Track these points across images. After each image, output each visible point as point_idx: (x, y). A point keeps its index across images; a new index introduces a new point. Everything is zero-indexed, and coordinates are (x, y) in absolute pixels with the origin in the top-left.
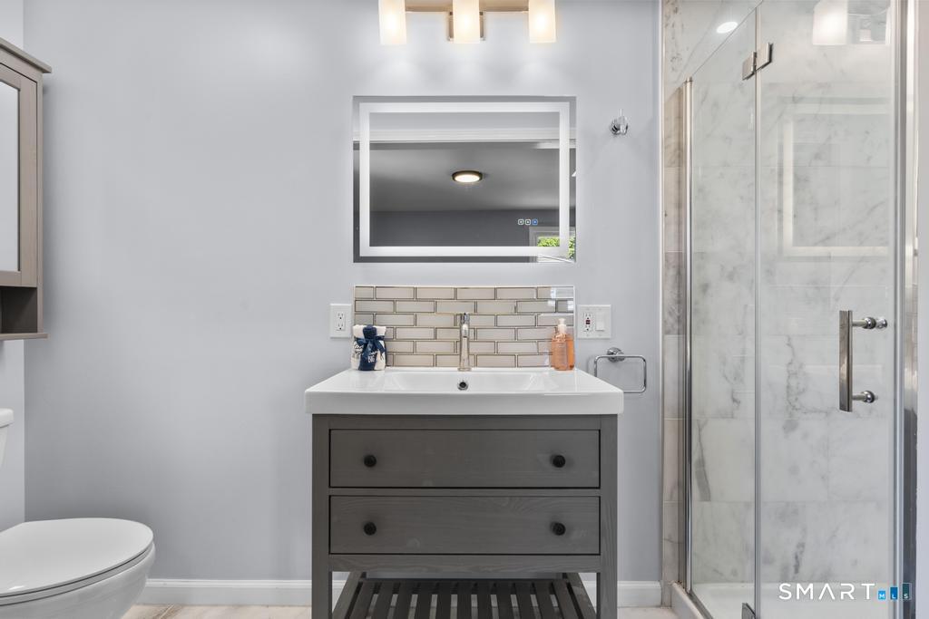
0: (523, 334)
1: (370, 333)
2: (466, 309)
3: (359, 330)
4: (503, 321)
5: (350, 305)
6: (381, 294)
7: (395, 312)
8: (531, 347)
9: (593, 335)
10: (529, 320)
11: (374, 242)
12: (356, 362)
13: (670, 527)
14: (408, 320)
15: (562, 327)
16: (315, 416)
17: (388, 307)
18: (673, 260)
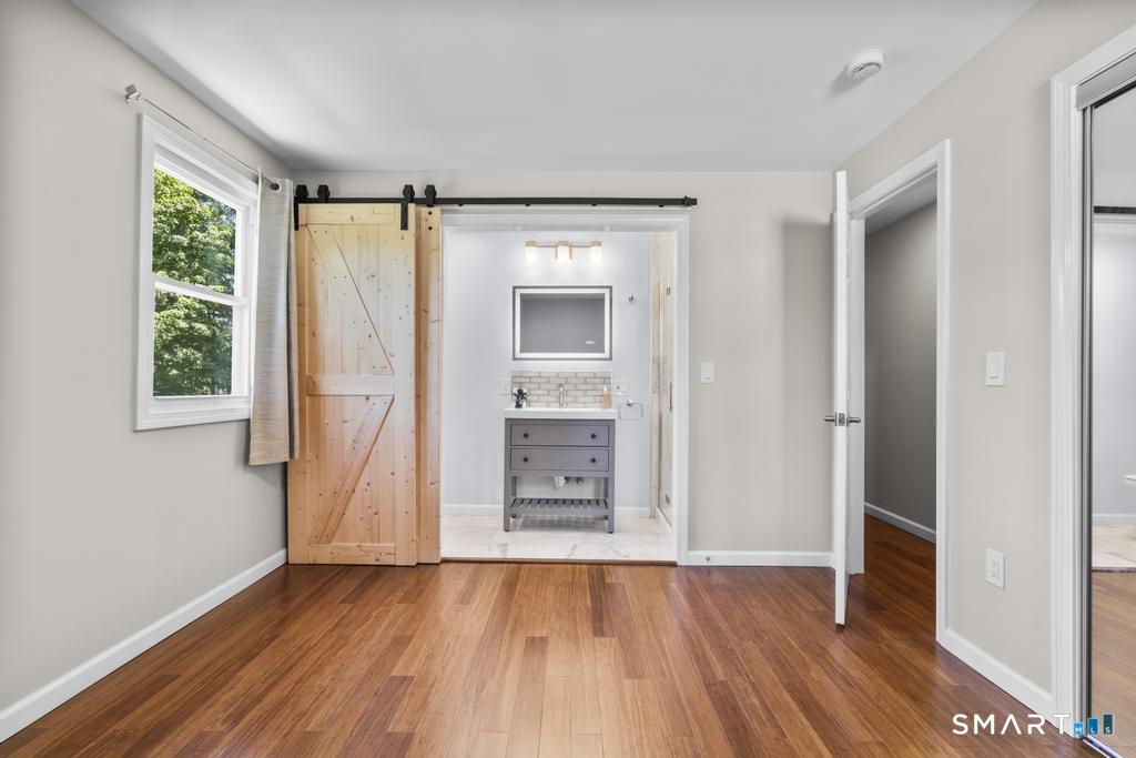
0: (589, 393)
1: (520, 391)
2: (563, 381)
3: (515, 391)
4: (579, 387)
5: (510, 379)
6: (525, 374)
7: (530, 382)
8: (591, 399)
9: (620, 393)
10: (591, 387)
11: (521, 351)
12: (514, 404)
13: (655, 478)
14: (536, 386)
15: (605, 390)
16: (507, 420)
17: (527, 380)
18: (656, 360)
